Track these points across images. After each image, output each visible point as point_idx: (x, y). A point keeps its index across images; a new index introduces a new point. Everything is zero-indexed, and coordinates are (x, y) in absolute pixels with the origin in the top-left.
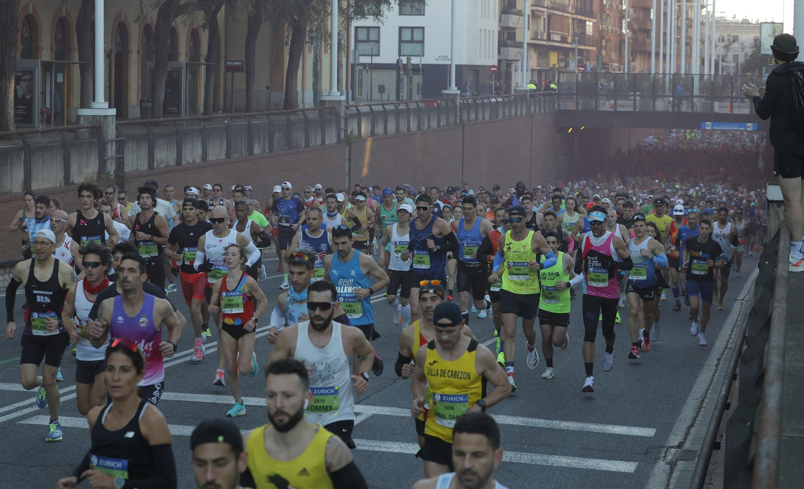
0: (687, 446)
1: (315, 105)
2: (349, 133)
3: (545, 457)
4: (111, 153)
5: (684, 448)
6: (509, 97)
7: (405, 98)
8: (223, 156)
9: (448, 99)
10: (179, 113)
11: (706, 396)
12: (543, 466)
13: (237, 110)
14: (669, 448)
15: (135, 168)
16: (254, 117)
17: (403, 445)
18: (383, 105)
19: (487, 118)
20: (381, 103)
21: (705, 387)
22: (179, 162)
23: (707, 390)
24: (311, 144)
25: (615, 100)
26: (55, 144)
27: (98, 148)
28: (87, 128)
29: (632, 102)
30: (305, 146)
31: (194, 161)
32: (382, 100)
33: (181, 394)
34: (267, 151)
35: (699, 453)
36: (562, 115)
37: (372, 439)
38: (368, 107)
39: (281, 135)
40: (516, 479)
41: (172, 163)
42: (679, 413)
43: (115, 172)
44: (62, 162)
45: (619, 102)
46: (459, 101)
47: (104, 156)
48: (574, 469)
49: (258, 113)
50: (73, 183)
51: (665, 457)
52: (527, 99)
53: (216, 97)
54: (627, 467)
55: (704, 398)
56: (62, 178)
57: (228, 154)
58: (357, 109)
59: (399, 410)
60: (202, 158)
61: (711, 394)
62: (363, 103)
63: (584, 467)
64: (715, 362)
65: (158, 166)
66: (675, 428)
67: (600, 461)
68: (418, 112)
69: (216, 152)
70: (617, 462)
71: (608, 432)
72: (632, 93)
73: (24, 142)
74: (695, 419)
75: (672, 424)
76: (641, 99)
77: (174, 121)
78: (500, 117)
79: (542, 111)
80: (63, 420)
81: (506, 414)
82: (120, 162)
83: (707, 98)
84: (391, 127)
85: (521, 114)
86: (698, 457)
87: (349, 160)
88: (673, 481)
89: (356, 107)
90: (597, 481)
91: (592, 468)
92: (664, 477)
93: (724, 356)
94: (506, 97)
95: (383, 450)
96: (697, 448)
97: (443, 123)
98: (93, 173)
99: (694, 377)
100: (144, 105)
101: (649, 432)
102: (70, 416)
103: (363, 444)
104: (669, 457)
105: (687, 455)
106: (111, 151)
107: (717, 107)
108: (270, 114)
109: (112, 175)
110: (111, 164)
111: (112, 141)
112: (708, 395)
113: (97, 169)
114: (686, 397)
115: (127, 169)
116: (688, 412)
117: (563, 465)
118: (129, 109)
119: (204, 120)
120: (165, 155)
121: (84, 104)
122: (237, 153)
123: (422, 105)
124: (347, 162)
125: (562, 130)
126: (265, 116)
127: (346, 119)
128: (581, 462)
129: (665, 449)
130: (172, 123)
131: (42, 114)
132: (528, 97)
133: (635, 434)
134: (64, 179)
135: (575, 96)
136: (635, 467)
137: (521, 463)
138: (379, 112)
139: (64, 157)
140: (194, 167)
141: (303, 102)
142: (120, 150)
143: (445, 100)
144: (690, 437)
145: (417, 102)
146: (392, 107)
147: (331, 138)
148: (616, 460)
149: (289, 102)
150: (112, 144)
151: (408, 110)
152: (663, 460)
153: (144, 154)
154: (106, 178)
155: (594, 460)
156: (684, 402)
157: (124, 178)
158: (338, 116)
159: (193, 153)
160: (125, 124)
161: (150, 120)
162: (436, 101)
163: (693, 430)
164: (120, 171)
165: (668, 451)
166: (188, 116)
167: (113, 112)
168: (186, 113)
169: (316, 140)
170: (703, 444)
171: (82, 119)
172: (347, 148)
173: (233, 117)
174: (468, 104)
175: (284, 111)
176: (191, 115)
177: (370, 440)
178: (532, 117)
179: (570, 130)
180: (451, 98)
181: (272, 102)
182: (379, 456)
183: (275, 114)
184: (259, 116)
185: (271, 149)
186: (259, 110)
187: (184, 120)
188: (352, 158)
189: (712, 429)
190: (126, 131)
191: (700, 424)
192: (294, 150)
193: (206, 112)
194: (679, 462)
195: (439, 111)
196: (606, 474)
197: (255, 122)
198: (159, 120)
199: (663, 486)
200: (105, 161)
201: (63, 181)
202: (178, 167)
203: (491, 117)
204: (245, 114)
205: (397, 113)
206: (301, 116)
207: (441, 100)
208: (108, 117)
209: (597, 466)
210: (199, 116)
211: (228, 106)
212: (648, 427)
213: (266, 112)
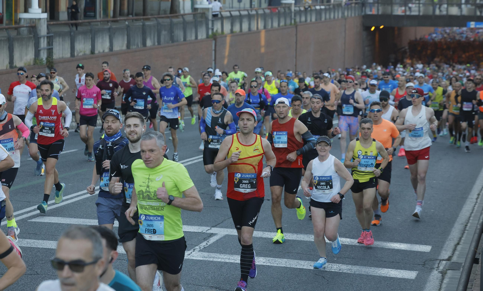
0: (455, 259)
1: (192, 11)
2: (215, 30)
3: (350, 267)
4: (44, 45)
5: (452, 261)
6: (329, 5)
7: (256, 6)
8: (124, 48)
9: (286, 7)
10: (95, 17)
11: (468, 222)
12: (348, 273)
13: (137, 15)
14: (441, 260)
15: (61, 56)
16: (148, 19)
18: (239, 11)
19: (313, 20)
20: (238, 9)
21: (468, 214)
22: (92, 52)
23: (470, 217)
24: (188, 39)
25: (406, 7)
26: (3, 39)
27: (34, 42)
28: (26, 27)
30: (184, 41)
31: (104, 51)
32: (240, 8)
33: (88, 220)
34: (156, 44)
35: (463, 265)
36: (366, 17)
37: (224, 253)
38: (229, 12)
39: (166, 32)
40: (328, 283)
41: (88, 52)
42: (448, 235)
43: (47, 59)
44: (8, 51)
46: (293, 8)
47: (38, 48)
48: (371, 276)
49: (153, 17)
50: (16, 67)
51: (438, 267)
52: (342, 6)
53: (122, 5)
54: (411, 275)
55: (467, 223)
56: (8, 63)
57: (128, 47)
60: (110, 49)
61: (472, 220)
62: (227, 10)
63: (378, 275)
64: (476, 196)
65: (78, 54)
66: (445, 246)
67: (390, 269)
68: (264, 16)
69: (120, 44)
70: (402, 271)
71: (396, 248)
74: (460, 239)
75: (443, 243)
76: (424, 6)
77: (89, 23)
78: (323, 19)
82: (50, 51)
83: (470, 4)
84: (245, 27)
85: (338, 17)
86: (463, 268)
87: (215, 50)
88: (444, 286)
90: (387, 285)
91: (384, 275)
92: (437, 283)
94: (327, 5)
95: (232, 261)
96: (462, 260)
97: (282, 24)
98: (31, 59)
99: (460, 207)
101: (426, 248)
103: (218, 257)
104: (441, 268)
105: (454, 267)
106: (43, 43)
107: (479, 12)
109: (44, 61)
110: (44, 53)
111: (44, 37)
112: (470, 221)
113: (34, 57)
114: (454, 222)
115: (55, 57)
116: (455, 233)
117: (363, 273)
118: (60, 13)
119: (113, 21)
120: (83, 47)
121: (26, 11)
123: (267, 11)
124: (213, 52)
125: (367, 29)
126: (154, 19)
127: (213, 21)
128: (376, 271)
129: (438, 261)
130: (88, 24)
133: (416, 250)
134: (10, 63)
135: (377, 5)
136: (416, 274)
138: (236, 17)
139: (9, 48)
140: (104, 55)
141: (184, 9)
142: (50, 43)
143: (284, 8)
144: (457, 253)
145: (263, 9)
146: (245, 13)
147: (202, 35)
148: (401, 269)
149: (174, 9)
150: (44, 38)
151: (257, 13)
152: (437, 270)
153: (67, 45)
154: (40, 63)
155: (385, 269)
156: (453, 226)
157: (53, 63)
158: (207, 19)
159: (103, 45)
160: (53, 24)
162: (277, 8)
163: (459, 247)
164: (50, 58)
165: (441, 263)
166: (102, 19)
167: (45, 16)
168: (100, 17)
169: (191, 36)
170: (466, 258)
171: (23, 21)
172: (214, 42)
173: (133, 20)
174: (300, 10)
175: (169, 15)
176: (103, 18)
177: (222, 253)
178: (346, 19)
179: (373, 29)
180: (288, 6)
181: (162, 9)
182: (228, 266)
183: (163, 18)
184: (151, 19)
185: (159, 43)
186: (152, 15)
187: (98, 21)
188: (217, 49)
189: (472, 248)
190: (54, 29)
191: (464, 243)
192: (175, 44)
193: (114, 16)
194: (449, 272)
195: (279, 15)
196: (394, 280)
197: (148, 23)
198: (80, 21)
199: (436, 289)
200: (39, 51)
201: (9, 66)
202: (92, 55)
203: (316, 20)
204: (142, 17)
205: (250, 17)
206: (181, 19)
207: (281, 7)
208: (41, 20)
209: (388, 274)
210: (109, 19)
211: (130, 12)
212: (426, 245)
213: (156, 16)
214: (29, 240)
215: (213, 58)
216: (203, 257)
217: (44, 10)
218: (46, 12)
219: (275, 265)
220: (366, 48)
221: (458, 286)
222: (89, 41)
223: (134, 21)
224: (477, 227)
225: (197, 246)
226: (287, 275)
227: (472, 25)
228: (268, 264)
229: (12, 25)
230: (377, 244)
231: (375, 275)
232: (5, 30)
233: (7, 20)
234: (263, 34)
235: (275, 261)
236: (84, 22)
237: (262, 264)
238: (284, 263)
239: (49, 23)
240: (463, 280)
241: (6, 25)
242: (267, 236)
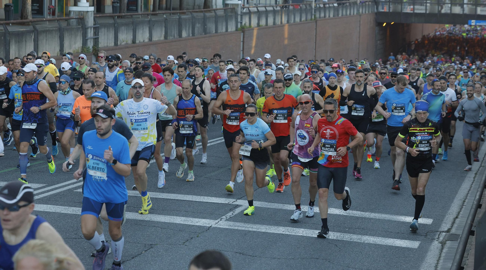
0: (453, 231)
1: (223, 7)
2: (243, 24)
3: (360, 236)
4: (91, 35)
5: (451, 233)
7: (280, 3)
8: (162, 38)
9: (307, 4)
10: (137, 10)
12: (358, 242)
13: (174, 9)
14: (441, 232)
15: (106, 45)
16: (184, 13)
17: (267, 227)
18: (265, 7)
19: (332, 16)
20: (264, 5)
21: (466, 192)
22: (134, 42)
23: (468, 194)
24: (219, 31)
25: (414, 5)
26: (54, 29)
27: (82, 32)
28: (75, 18)
29: (424, 7)
30: (215, 33)
31: (144, 41)
32: (266, 4)
34: (191, 35)
35: (461, 236)
36: (378, 14)
37: (248, 223)
38: (256, 8)
39: (200, 25)
40: (340, 251)
41: (130, 42)
42: (448, 209)
43: (93, 47)
44: (59, 40)
45: (416, 7)
46: (313, 5)
47: (86, 37)
48: (378, 245)
49: (187, 11)
51: (438, 238)
52: (357, 4)
53: (161, 0)
54: (414, 244)
55: (465, 199)
56: (58, 50)
57: (166, 37)
58: (249, 10)
59: (266, 203)
60: (149, 39)
61: (470, 197)
62: (253, 6)
63: (385, 244)
64: (473, 176)
65: (121, 44)
66: (446, 219)
67: (395, 239)
68: (288, 12)
69: (158, 35)
70: (406, 241)
71: (401, 221)
72: (425, 1)
73: (34, 27)
74: (459, 213)
75: (444, 216)
76: (431, 5)
77: (131, 15)
78: (340, 15)
79: (367, 12)
80: (49, 207)
81: (336, 208)
82: (96, 41)
83: (472, 4)
84: (270, 21)
85: (354, 14)
86: (460, 239)
87: (243, 42)
88: (443, 255)
89: (248, 8)
90: (393, 253)
91: (390, 244)
92: (437, 252)
93: (479, 171)
95: (254, 230)
96: (459, 232)
97: (303, 19)
98: (79, 48)
99: (459, 185)
100: (115, 5)
101: (429, 221)
102: (53, 205)
104: (441, 239)
105: (453, 237)
106: (90, 34)
107: (480, 11)
108: (194, 12)
109: (91, 49)
110: (90, 42)
112: (468, 197)
113: (81, 45)
114: (453, 198)
115: (100, 45)
116: (454, 208)
117: (371, 242)
118: (106, 7)
119: (152, 15)
120: (125, 37)
121: (76, 5)
122: (171, 36)
123: (290, 7)
124: (242, 43)
125: (380, 24)
126: (190, 13)
127: (241, 15)
128: (383, 240)
129: (439, 233)
130: (130, 16)
131: (49, 9)
132: (358, 4)
134: (60, 51)
135: (388, 3)
136: (419, 244)
137: (343, 240)
138: (262, 12)
139: (60, 37)
140: (144, 45)
141: (216, 5)
142: (96, 33)
143: (305, 4)
144: (455, 225)
146: (271, 9)
147: (232, 28)
148: (406, 239)
149: (207, 5)
150: (91, 29)
151: (281, 10)
152: (437, 241)
153: (112, 35)
154: (87, 51)
155: (391, 239)
156: (452, 202)
158: (236, 14)
159: (143, 36)
160: (100, 17)
161: (118, 14)
162: (299, 5)
163: (457, 221)
164: (96, 46)
165: (441, 235)
166: (143, 13)
167: (92, 9)
168: (141, 11)
169: (222, 29)
170: (463, 230)
171: (72, 13)
172: (242, 34)
173: (170, 13)
174: (320, 7)
175: (203, 10)
176: (144, 11)
177: (246, 223)
178: (360, 16)
179: (384, 24)
180: (309, 3)
181: (196, 4)
182: (251, 234)
183: (197, 12)
184: (187, 13)
185: (193, 34)
186: (188, 9)
187: (140, 14)
188: (245, 41)
189: (469, 222)
190: (100, 21)
191: (462, 217)
192: (207, 35)
193: (154, 10)
194: (448, 242)
195: (301, 11)
196: (399, 249)
197: (183, 17)
198: (124, 14)
199: (436, 258)
200: (87, 40)
201: (59, 52)
202: (133, 45)
203: (334, 16)
204: (178, 11)
205: (274, 12)
206: (213, 14)
207: (302, 4)
208: (89, 12)
209: (394, 244)
210: (149, 12)
211: (168, 6)
212: (428, 218)
213: (191, 11)
214: (74, 208)
215: (242, 49)
216: (229, 226)
217: (92, 4)
218: (93, 6)
219: (293, 234)
220: (378, 42)
221: (456, 255)
222: (131, 32)
223: (172, 15)
224: (473, 203)
225: (224, 215)
226: (304, 243)
227: (473, 22)
228: (287, 233)
229: (63, 17)
230: (385, 216)
231: (382, 244)
232: (56, 21)
233: (58, 12)
234: (286, 28)
235: (293, 231)
236: (127, 15)
237: (282, 232)
238: (301, 232)
239: (96, 15)
240: (460, 250)
241: (58, 16)
242: (286, 208)
